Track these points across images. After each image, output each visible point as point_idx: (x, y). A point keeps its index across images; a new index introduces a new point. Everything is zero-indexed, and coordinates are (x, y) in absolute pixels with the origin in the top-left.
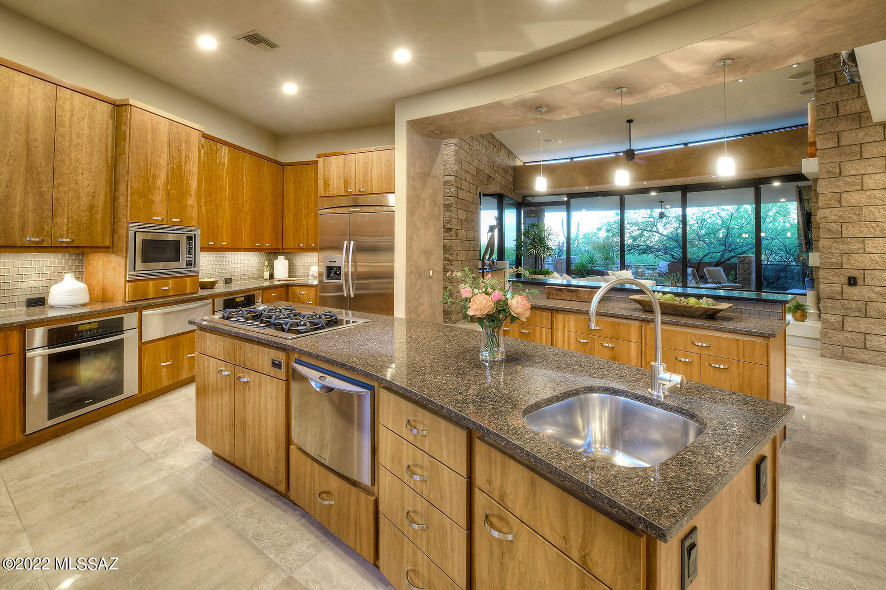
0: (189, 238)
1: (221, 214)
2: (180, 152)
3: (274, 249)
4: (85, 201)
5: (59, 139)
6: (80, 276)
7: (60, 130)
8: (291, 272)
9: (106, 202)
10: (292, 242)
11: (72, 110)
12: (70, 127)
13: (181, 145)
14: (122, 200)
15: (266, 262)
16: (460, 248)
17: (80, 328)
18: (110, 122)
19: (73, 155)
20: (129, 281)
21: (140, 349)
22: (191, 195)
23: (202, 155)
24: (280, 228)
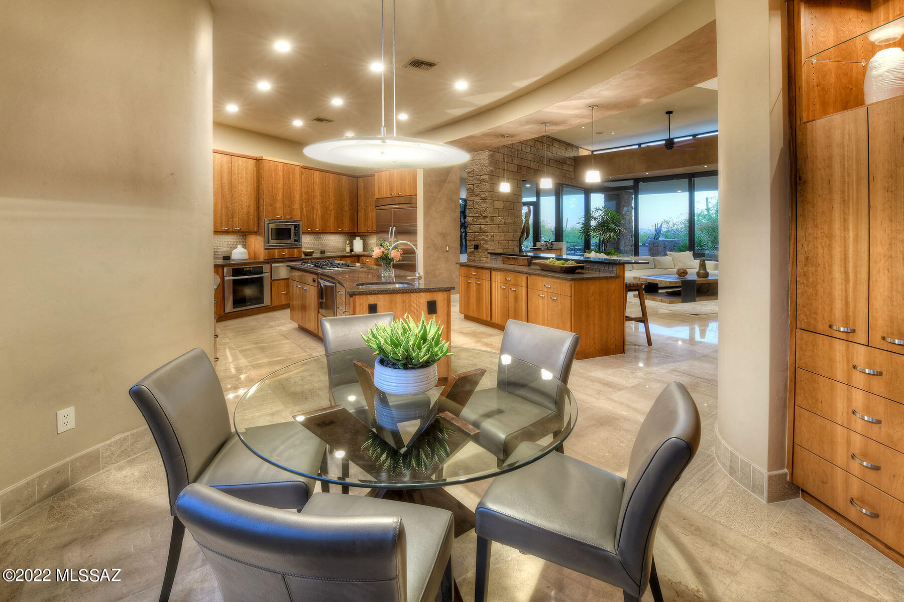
0: (296, 227)
1: (315, 212)
2: (289, 180)
3: (351, 233)
4: (245, 210)
5: (234, 181)
6: (244, 246)
7: (234, 177)
8: (365, 248)
9: (254, 211)
10: (363, 228)
11: (238, 166)
12: (238, 175)
13: (290, 176)
14: (261, 208)
15: (348, 241)
16: (496, 231)
17: (245, 269)
18: (255, 169)
19: (239, 188)
20: (266, 249)
21: (271, 283)
22: (296, 203)
23: (303, 178)
24: (356, 218)
